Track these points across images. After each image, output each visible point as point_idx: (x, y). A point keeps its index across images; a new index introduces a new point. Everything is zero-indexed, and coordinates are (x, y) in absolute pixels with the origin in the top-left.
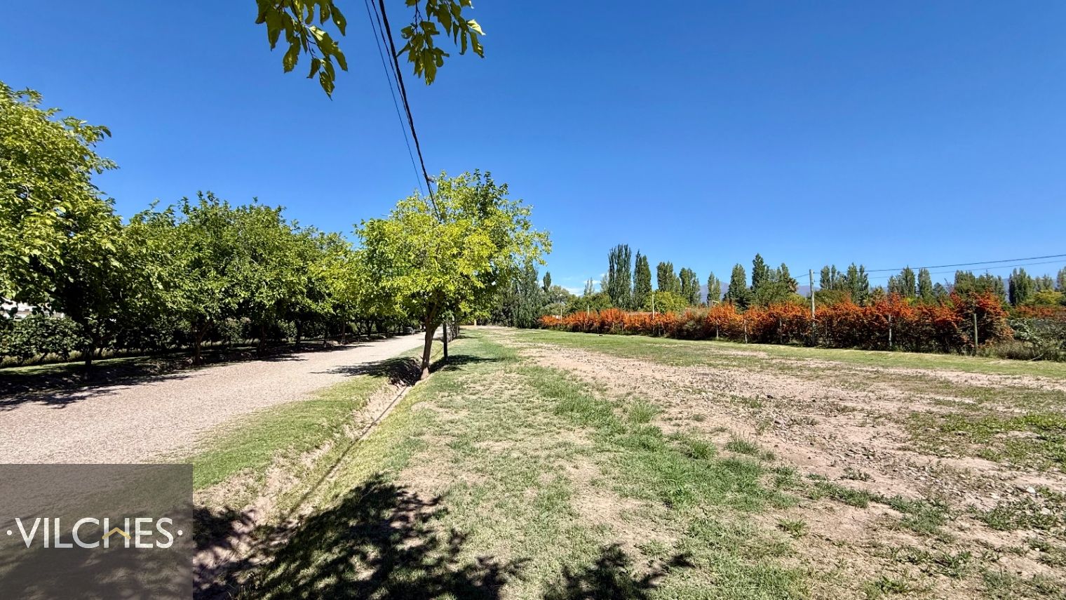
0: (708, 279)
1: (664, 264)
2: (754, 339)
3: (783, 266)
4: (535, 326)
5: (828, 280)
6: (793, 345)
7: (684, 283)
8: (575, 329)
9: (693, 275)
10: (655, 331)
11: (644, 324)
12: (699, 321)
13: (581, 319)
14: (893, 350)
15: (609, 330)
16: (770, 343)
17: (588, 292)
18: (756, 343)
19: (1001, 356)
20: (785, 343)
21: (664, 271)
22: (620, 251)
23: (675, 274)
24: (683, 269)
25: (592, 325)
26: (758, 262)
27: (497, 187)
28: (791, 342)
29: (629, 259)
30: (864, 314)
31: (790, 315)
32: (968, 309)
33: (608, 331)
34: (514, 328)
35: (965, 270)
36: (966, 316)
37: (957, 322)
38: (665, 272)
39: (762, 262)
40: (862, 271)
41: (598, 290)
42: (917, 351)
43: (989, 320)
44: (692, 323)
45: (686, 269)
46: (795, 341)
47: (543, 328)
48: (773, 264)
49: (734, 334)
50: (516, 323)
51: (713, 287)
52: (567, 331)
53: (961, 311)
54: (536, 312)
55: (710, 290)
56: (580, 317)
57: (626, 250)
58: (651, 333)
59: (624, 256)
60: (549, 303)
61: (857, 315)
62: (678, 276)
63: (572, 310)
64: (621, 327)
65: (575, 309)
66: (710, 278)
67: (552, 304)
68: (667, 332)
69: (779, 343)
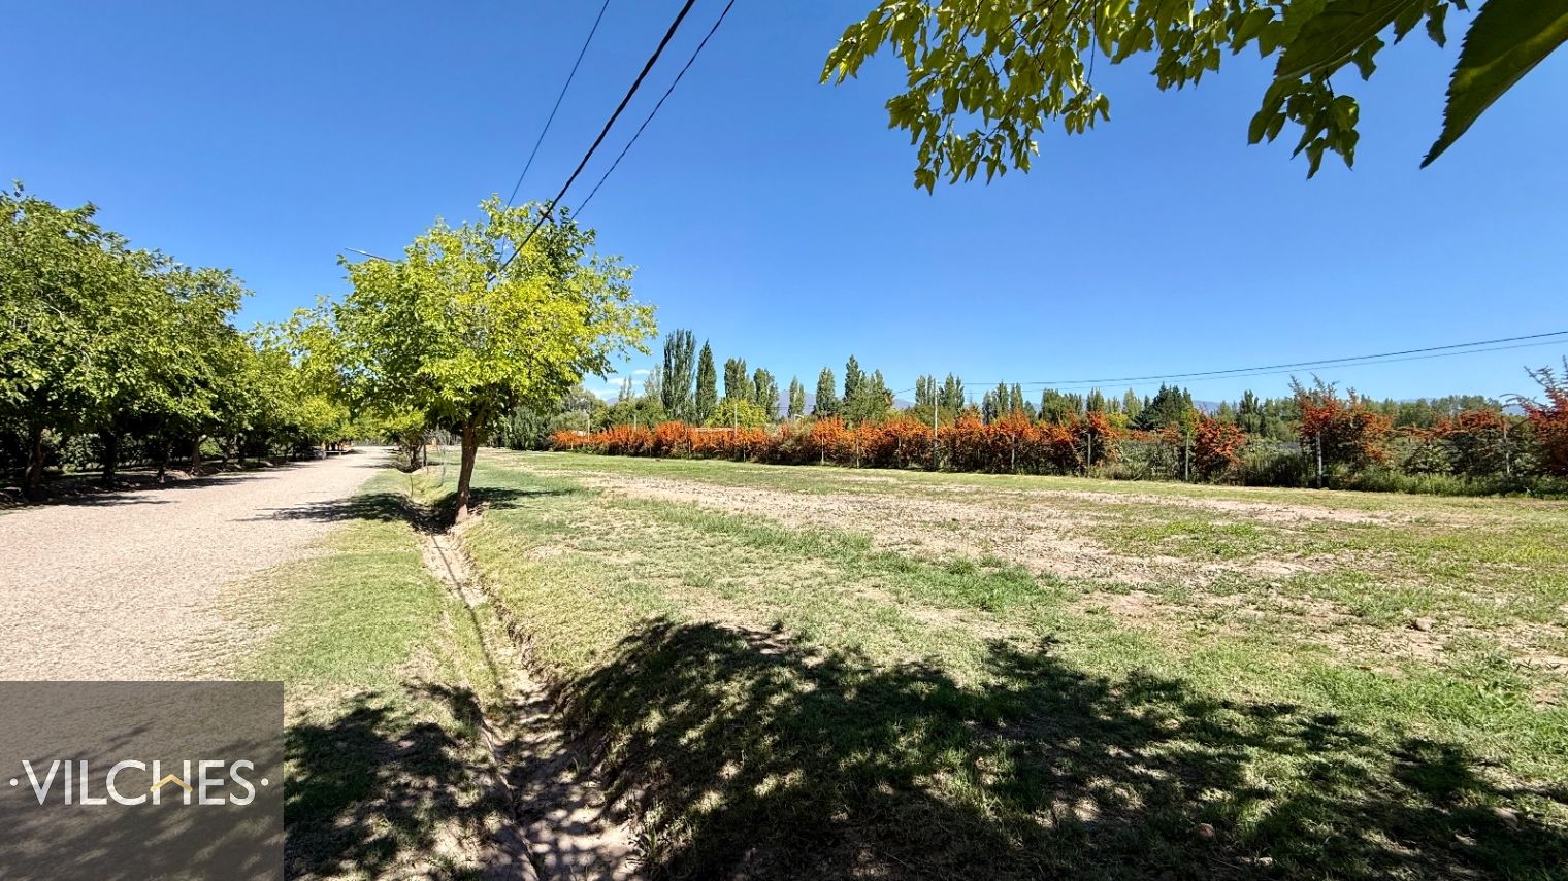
0: (790, 385)
1: (733, 362)
2: (867, 463)
3: (877, 373)
4: (540, 447)
5: (924, 393)
6: (913, 469)
7: (759, 389)
8: (613, 450)
9: (771, 379)
10: (738, 454)
11: (721, 444)
12: (799, 440)
13: (623, 436)
14: (1015, 473)
15: (668, 452)
16: (887, 468)
17: (625, 396)
18: (870, 467)
19: (1108, 477)
20: (904, 467)
21: (733, 369)
22: (680, 339)
23: (748, 376)
24: (759, 370)
25: (642, 444)
26: (852, 368)
27: (580, 233)
28: (910, 465)
29: (692, 350)
30: (988, 432)
31: (910, 434)
32: (1083, 428)
33: (667, 454)
34: (503, 450)
35: (1053, 388)
36: (1081, 436)
37: (1073, 442)
38: (735, 372)
39: (857, 367)
40: (959, 383)
41: (640, 394)
42: (1037, 473)
43: (1099, 441)
44: (790, 442)
45: (763, 369)
46: (915, 466)
47: (556, 450)
48: (867, 371)
49: (843, 458)
50: (507, 442)
51: (795, 395)
52: (599, 454)
53: (1077, 431)
54: (545, 425)
55: (792, 400)
56: (619, 433)
57: (689, 337)
58: (732, 456)
59: (685, 347)
60: (563, 411)
61: (981, 434)
62: (752, 379)
63: (606, 423)
64: (687, 448)
65: (610, 422)
66: (793, 384)
67: (568, 413)
68: (754, 454)
69: (896, 467)
